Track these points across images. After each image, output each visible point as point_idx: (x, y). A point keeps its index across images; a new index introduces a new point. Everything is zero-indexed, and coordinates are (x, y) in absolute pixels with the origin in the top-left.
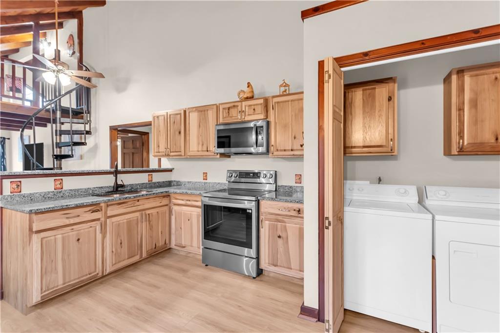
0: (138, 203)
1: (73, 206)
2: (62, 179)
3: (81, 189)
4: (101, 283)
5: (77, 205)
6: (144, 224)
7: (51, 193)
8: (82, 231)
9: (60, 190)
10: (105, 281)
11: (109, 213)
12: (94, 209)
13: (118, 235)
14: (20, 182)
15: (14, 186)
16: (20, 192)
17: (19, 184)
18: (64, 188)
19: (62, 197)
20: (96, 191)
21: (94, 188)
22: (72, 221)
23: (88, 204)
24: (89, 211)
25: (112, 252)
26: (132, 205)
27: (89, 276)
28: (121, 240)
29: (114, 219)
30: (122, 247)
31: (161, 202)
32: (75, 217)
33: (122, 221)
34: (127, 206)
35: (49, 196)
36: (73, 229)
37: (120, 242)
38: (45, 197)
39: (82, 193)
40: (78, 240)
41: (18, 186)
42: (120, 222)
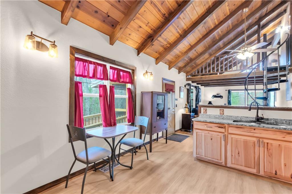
0: (254, 131)
1: (209, 122)
2: (223, 110)
3: (233, 116)
4: (228, 170)
5: (210, 121)
6: (262, 149)
7: (218, 116)
8: (214, 135)
9: (222, 115)
10: (231, 171)
11: (230, 131)
12: (220, 126)
13: (236, 147)
14: (206, 109)
15: (204, 110)
16: (206, 113)
17: (206, 110)
18: (225, 114)
19: (223, 118)
20: (243, 119)
21: (242, 117)
22: (209, 129)
23: (216, 123)
24: (217, 126)
25: (232, 155)
26: (248, 131)
27: (217, 160)
28: (239, 151)
29: (233, 136)
30: (239, 156)
31: (284, 137)
32: (210, 127)
33: (239, 139)
34: (243, 131)
35: (217, 117)
36: (209, 133)
37: (237, 152)
38: (215, 117)
39: (233, 118)
40: (212, 139)
41: (206, 111)
42: (238, 139)
